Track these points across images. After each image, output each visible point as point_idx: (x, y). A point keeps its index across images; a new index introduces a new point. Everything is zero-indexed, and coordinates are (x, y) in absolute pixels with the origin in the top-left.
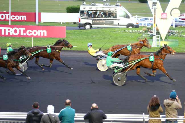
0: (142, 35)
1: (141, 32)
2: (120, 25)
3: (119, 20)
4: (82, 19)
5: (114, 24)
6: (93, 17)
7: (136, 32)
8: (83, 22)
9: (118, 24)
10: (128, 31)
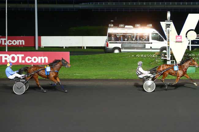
0: (154, 61)
1: (154, 56)
2: (153, 49)
3: (152, 43)
4: (110, 43)
5: (146, 47)
6: (122, 40)
7: (148, 57)
8: (111, 46)
9: (151, 47)
10: (139, 56)
